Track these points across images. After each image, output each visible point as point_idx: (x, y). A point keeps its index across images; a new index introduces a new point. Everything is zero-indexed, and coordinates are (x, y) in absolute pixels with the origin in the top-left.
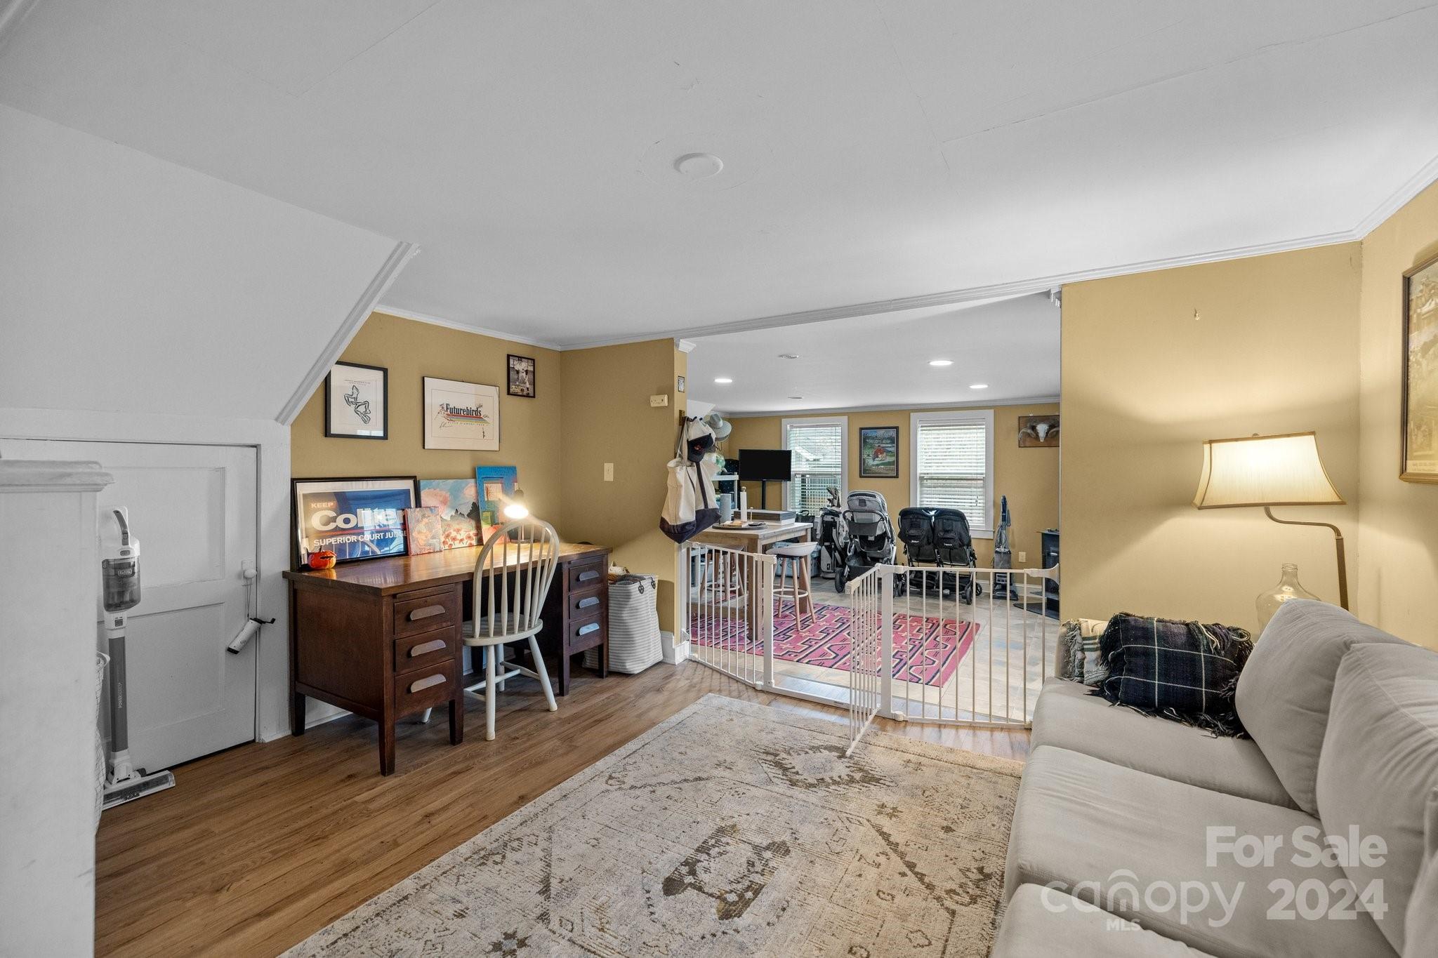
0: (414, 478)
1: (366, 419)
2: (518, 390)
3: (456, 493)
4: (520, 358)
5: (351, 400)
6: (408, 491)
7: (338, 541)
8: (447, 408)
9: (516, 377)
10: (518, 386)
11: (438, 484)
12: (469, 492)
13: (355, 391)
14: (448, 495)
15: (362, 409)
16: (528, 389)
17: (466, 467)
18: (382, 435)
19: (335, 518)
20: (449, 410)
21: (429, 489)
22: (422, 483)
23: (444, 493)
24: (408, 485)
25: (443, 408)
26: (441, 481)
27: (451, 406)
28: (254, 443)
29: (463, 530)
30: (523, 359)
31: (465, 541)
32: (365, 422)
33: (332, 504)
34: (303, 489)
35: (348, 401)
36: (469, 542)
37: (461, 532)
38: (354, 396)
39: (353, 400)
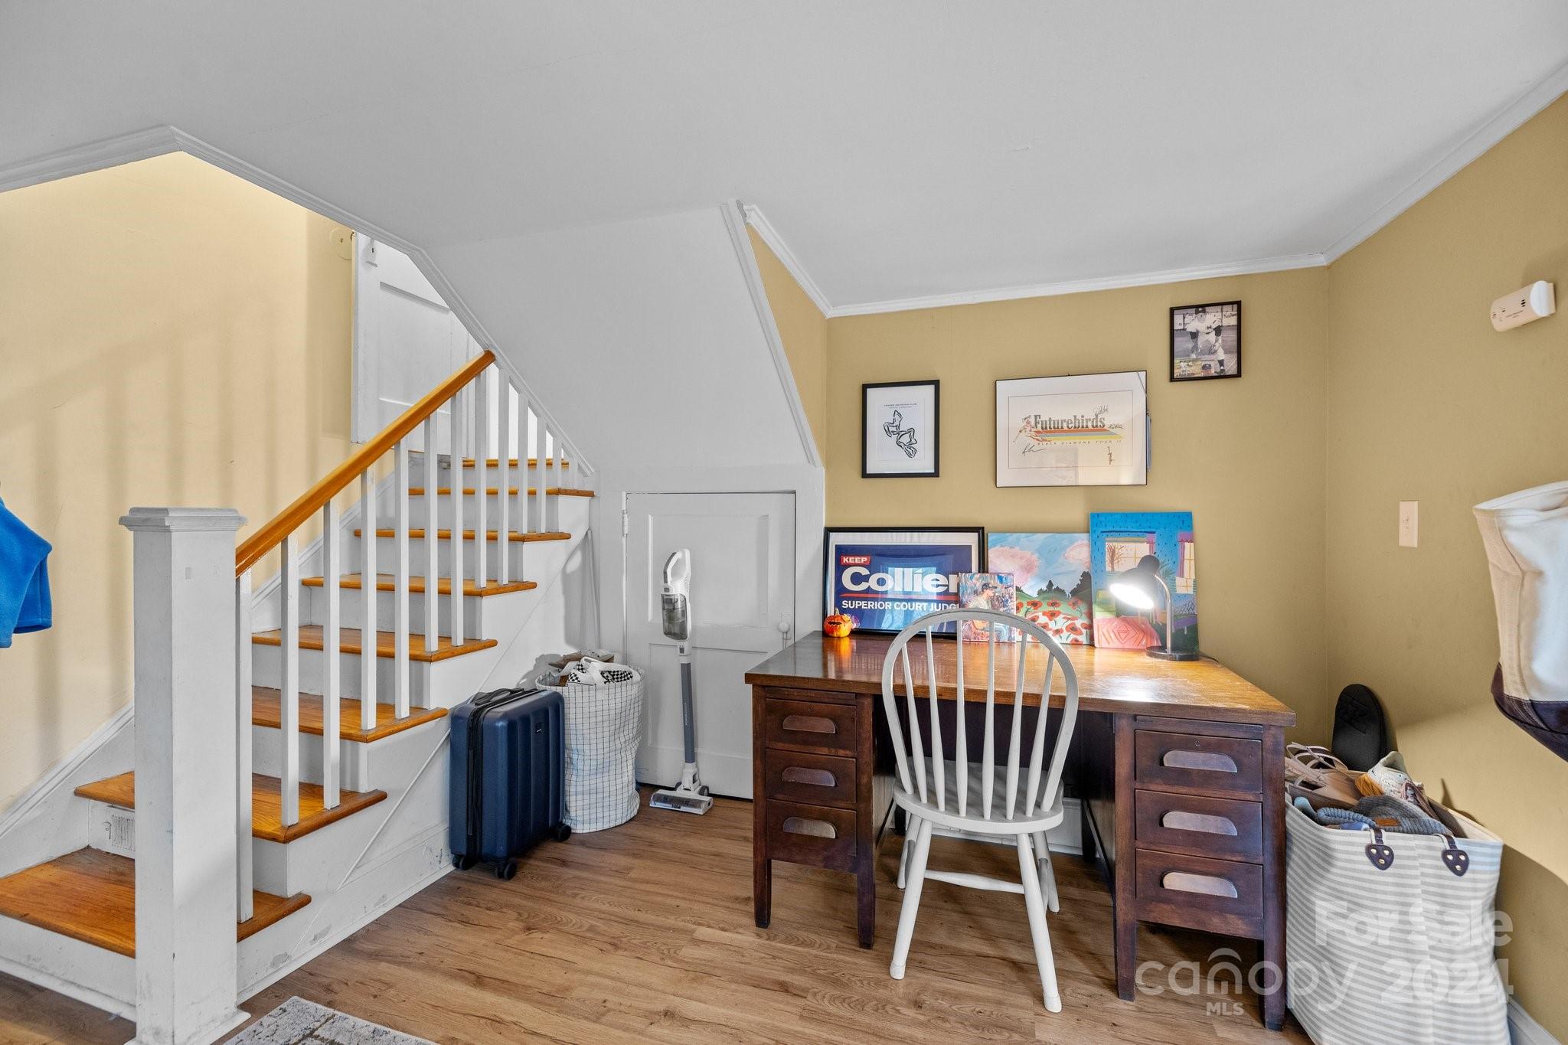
0: (979, 530)
1: (910, 450)
2: (1196, 370)
3: (1050, 555)
4: (1200, 308)
5: (892, 429)
6: (970, 547)
7: (869, 605)
8: (1036, 423)
9: (1190, 345)
10: (1194, 360)
11: (1018, 540)
12: (1078, 554)
13: (897, 417)
14: (1036, 556)
15: (905, 439)
16: (1221, 363)
17: (1076, 512)
18: (933, 472)
19: (868, 576)
20: (1039, 426)
21: (1002, 546)
22: (991, 538)
23: (1028, 554)
24: (971, 540)
25: (1028, 423)
26: (1023, 535)
27: (1043, 418)
28: (790, 489)
29: (1062, 616)
30: (1207, 309)
31: (1065, 634)
32: (910, 455)
33: (866, 559)
34: (837, 539)
35: (888, 432)
36: (1073, 636)
37: (1057, 619)
38: (897, 423)
39: (894, 429)
